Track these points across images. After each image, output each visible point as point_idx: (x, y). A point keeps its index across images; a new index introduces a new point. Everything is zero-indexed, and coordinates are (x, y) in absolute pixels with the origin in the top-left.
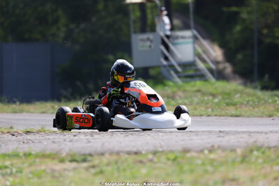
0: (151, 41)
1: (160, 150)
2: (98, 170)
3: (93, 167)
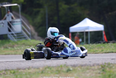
0: (4, 24)
1: (8, 69)
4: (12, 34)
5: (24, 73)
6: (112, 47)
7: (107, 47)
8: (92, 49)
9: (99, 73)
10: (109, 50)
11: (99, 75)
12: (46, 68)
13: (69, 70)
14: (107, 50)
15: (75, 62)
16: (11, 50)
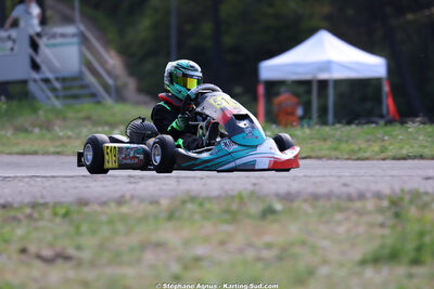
0: (14, 41)
1: (41, 201)
4: (46, 81)
5: (104, 218)
6: (421, 138)
7: (400, 137)
8: (347, 141)
9: (382, 225)
10: (407, 147)
11: (378, 231)
12: (184, 202)
13: (269, 212)
14: (402, 148)
15: (289, 185)
16: (41, 137)
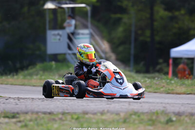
0: (60, 36)
1: (67, 111)
2: (23, 124)
3: (20, 122)
4: (74, 54)
5: (94, 121)
12: (131, 115)
15: (180, 108)
